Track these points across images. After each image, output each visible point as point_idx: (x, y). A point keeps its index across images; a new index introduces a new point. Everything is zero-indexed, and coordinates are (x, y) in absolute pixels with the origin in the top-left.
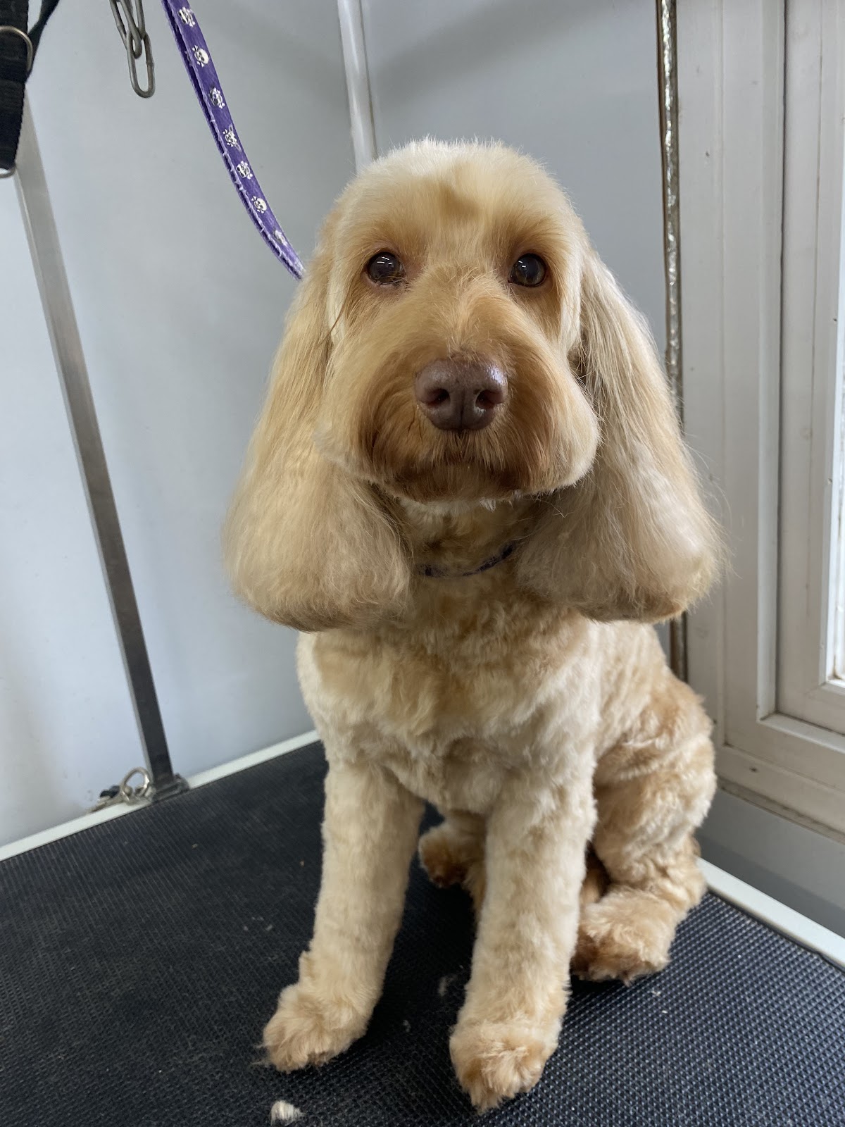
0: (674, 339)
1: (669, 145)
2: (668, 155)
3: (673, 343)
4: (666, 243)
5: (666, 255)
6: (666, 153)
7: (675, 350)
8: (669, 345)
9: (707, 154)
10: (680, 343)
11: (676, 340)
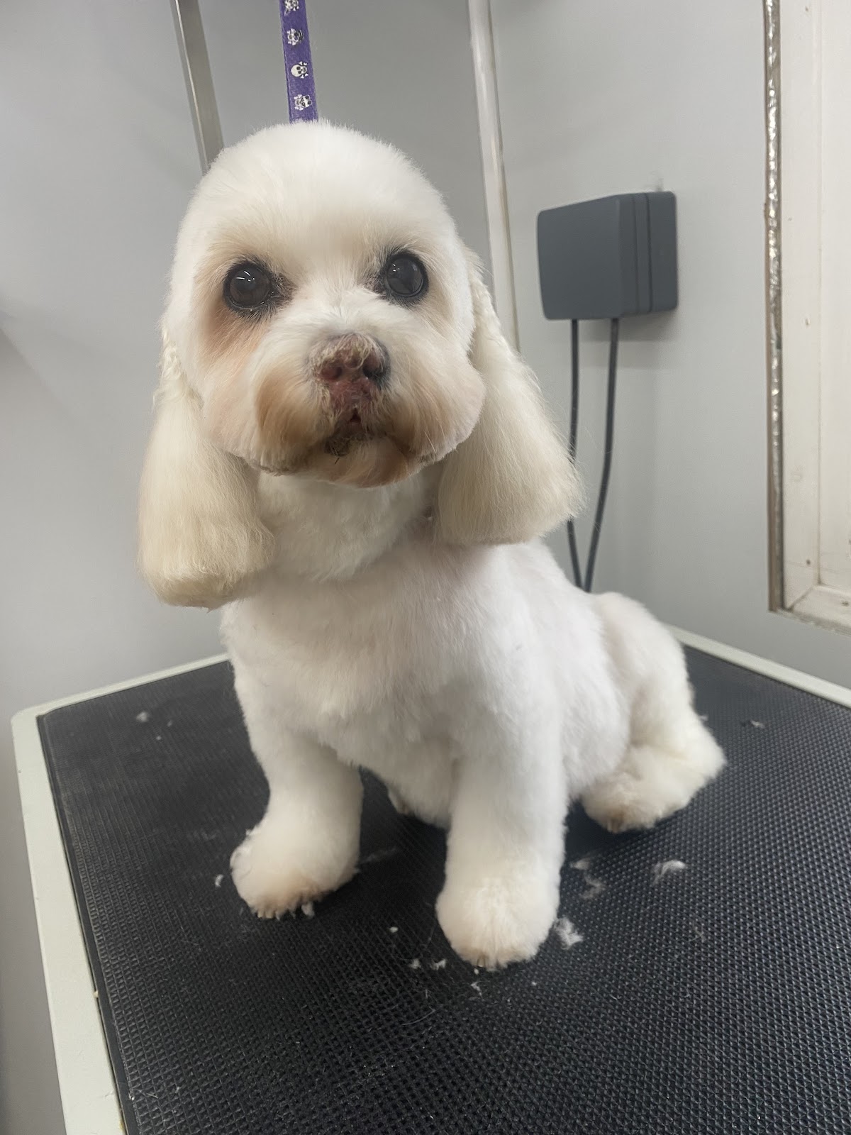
0: (773, 192)
1: (771, 5)
2: (770, 15)
3: (772, 196)
4: (767, 99)
5: (767, 110)
6: (768, 12)
7: (774, 202)
8: (768, 199)
9: (807, 10)
10: (779, 195)
11: (775, 192)
